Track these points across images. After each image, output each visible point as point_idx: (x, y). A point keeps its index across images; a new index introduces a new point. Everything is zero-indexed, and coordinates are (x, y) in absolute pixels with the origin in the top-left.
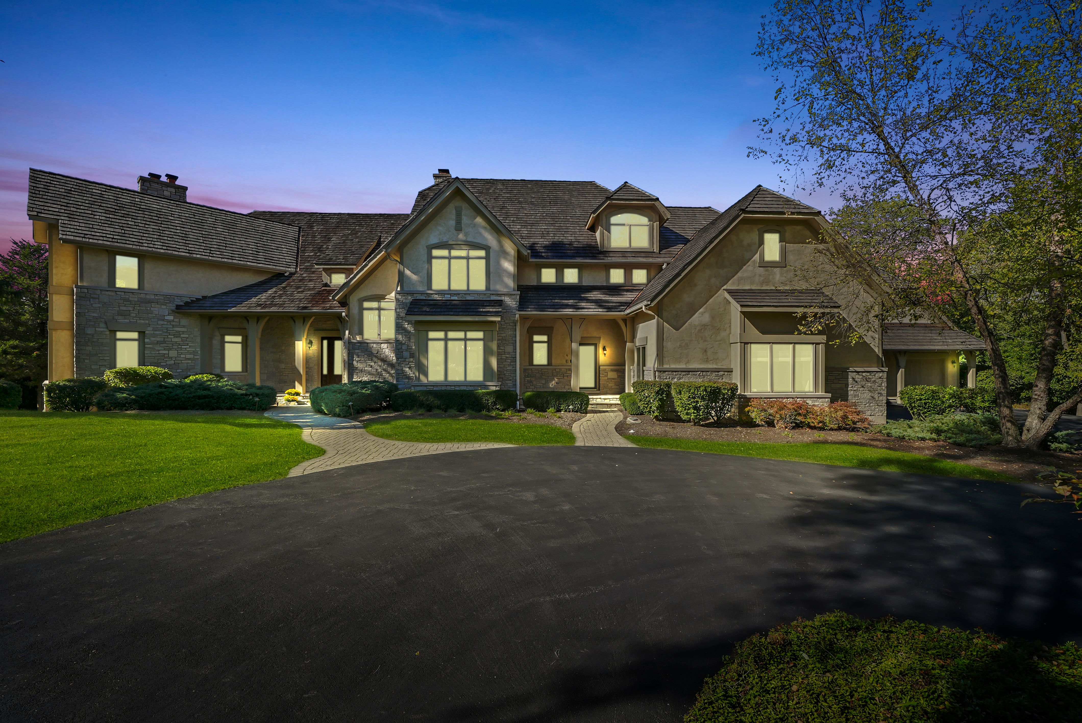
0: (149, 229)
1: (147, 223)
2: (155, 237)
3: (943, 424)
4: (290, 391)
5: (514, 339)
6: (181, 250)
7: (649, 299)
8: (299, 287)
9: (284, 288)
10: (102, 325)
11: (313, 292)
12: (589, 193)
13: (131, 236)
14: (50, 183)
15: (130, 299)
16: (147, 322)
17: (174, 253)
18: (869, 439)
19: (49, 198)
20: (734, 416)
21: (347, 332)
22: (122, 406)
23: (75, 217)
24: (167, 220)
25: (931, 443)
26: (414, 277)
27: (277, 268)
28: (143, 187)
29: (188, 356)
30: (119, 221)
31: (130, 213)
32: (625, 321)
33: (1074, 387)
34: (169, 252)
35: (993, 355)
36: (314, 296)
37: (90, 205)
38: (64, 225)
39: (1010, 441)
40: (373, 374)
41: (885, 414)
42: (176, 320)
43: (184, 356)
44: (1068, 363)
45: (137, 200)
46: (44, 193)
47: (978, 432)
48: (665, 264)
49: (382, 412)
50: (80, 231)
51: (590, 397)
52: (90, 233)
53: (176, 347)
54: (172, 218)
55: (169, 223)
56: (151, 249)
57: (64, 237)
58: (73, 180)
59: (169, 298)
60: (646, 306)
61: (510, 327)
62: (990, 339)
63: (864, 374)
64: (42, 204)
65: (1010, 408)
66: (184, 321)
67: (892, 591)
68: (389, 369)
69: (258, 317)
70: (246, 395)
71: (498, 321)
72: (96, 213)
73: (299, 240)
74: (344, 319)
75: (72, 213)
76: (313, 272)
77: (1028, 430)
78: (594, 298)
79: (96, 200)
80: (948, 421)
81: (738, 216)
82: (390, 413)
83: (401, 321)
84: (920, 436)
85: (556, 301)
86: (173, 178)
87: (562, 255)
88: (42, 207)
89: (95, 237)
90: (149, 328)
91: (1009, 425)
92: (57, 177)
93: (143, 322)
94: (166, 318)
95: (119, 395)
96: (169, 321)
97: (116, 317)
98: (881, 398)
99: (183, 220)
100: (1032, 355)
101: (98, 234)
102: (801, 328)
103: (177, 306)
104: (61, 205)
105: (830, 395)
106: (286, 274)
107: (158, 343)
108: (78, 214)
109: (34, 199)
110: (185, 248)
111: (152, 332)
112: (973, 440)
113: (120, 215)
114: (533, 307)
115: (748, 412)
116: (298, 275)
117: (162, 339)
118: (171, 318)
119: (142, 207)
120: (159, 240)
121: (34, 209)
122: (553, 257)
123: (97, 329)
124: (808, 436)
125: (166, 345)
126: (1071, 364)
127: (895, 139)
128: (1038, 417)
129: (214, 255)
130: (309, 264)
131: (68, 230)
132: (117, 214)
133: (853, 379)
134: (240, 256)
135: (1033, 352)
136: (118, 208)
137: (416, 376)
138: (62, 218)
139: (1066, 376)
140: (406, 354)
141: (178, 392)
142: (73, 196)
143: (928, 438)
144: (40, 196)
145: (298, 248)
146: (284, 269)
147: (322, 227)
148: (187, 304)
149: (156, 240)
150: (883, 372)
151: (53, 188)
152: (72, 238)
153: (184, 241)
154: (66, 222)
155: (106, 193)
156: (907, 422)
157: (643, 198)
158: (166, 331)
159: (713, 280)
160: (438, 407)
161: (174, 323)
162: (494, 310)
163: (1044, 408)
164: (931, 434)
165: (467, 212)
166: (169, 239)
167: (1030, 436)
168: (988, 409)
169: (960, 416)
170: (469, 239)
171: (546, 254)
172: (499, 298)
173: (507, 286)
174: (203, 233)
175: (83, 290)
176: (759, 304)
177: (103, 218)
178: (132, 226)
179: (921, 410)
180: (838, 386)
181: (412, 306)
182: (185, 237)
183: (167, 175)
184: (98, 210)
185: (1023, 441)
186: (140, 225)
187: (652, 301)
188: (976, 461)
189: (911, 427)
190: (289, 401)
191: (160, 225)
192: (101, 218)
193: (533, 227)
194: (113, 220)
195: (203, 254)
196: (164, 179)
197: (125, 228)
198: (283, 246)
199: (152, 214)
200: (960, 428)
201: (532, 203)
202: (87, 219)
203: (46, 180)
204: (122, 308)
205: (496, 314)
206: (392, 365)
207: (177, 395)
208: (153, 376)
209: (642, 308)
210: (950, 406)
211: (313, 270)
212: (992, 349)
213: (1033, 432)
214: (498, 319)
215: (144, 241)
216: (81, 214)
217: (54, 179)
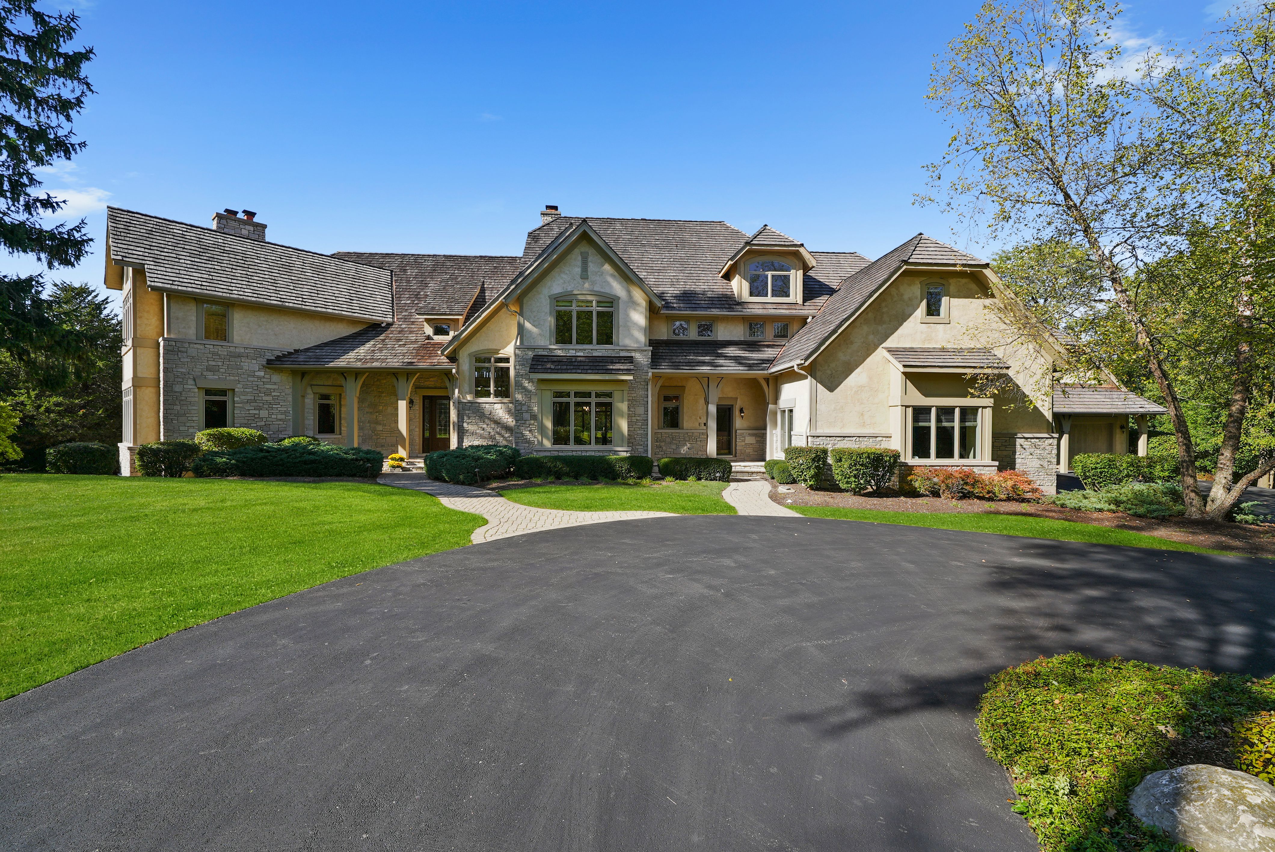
0: (237, 275)
1: (234, 267)
2: (244, 283)
3: (1121, 494)
4: (393, 456)
5: (645, 400)
6: (272, 298)
7: (803, 357)
8: (400, 340)
9: (383, 340)
10: (191, 382)
11: (416, 346)
12: (719, 235)
13: (220, 282)
14: (130, 223)
15: (219, 352)
16: (237, 378)
17: (266, 301)
18: (1043, 510)
19: (131, 240)
20: (893, 485)
21: (457, 391)
22: (221, 472)
23: (160, 261)
24: (254, 264)
25: (1109, 515)
26: (535, 330)
27: (374, 317)
28: (220, 225)
29: (279, 417)
30: (206, 266)
31: (215, 257)
32: (767, 380)
33: (1256, 456)
34: (261, 300)
35: (1176, 421)
36: (418, 349)
37: (173, 248)
38: (151, 271)
39: (1194, 512)
40: (485, 438)
41: (1055, 484)
42: (267, 376)
43: (275, 416)
44: (1249, 429)
45: (220, 241)
46: (125, 235)
47: (1160, 503)
48: (810, 318)
49: (510, 479)
50: (167, 278)
51: (732, 464)
52: (177, 279)
53: (267, 406)
54: (259, 261)
55: (256, 268)
56: (241, 297)
57: (153, 284)
58: (152, 219)
59: (259, 352)
60: (798, 365)
61: (641, 386)
62: (1174, 405)
63: (1033, 440)
64: (126, 247)
65: (1194, 477)
66: (276, 378)
67: (1108, 640)
68: (503, 432)
69: (356, 373)
70: (357, 460)
71: (630, 380)
72: (180, 257)
73: (392, 286)
74: (453, 376)
75: (156, 256)
76: (413, 323)
77: (1213, 501)
78: (732, 355)
79: (178, 242)
80: (1126, 492)
81: (899, 268)
82: (518, 481)
83: (521, 379)
84: (1097, 507)
85: (691, 357)
86: (250, 215)
87: (696, 306)
88: (126, 251)
89: (183, 284)
90: (239, 386)
91: (1193, 495)
92: (136, 215)
93: (232, 378)
94: (256, 374)
95: (219, 460)
96: (259, 378)
97: (205, 373)
98: (1051, 467)
99: (270, 264)
100: (1208, 419)
101: (186, 281)
102: (972, 391)
103: (268, 360)
104: (145, 248)
105: (997, 463)
106: (383, 325)
107: (248, 402)
108: (163, 258)
109: (117, 241)
110: (276, 295)
111: (242, 390)
112: (1155, 511)
113: (205, 258)
114: (666, 364)
115: (911, 481)
116: (397, 326)
117: (253, 398)
118: (262, 374)
119: (226, 249)
120: (248, 287)
121: (119, 253)
122: (686, 309)
123: (185, 386)
124: (977, 506)
125: (256, 404)
126: (1252, 430)
127: (1076, 190)
128: (1224, 487)
129: (307, 304)
130: (407, 314)
131: (155, 276)
132: (202, 257)
133: (1021, 445)
134: (333, 304)
135: (1210, 416)
136: (202, 250)
137: (538, 440)
138: (148, 262)
139: (1246, 444)
140: (526, 416)
141: (283, 456)
142: (155, 237)
143: (1106, 509)
144: (123, 238)
145: (392, 295)
146: (381, 318)
147: (416, 271)
148: (278, 358)
149: (245, 287)
150: (1054, 438)
151: (134, 229)
152: (160, 285)
153: (275, 288)
154: (152, 267)
155: (188, 234)
156: (1081, 492)
157: (786, 243)
158: (256, 388)
159: (871, 337)
160: (567, 475)
161: (265, 380)
162: (625, 367)
163: (1230, 477)
164: (1110, 504)
165: (594, 259)
166: (259, 285)
167: (1214, 507)
168: (1167, 479)
169: (1139, 487)
170: (596, 289)
171: (678, 305)
172: (629, 355)
173: (637, 341)
174: (293, 278)
175: (170, 343)
176: (923, 364)
177: (189, 262)
178: (219, 271)
179: (1096, 480)
180: (1005, 453)
181: (534, 363)
182: (275, 283)
183: (244, 212)
184: (182, 253)
185: (1207, 513)
186: (227, 269)
187: (806, 359)
188: (1160, 533)
189: (1086, 498)
190: (393, 467)
191: (247, 269)
192: (186, 262)
193: (661, 274)
194: (199, 264)
195: (296, 302)
196: (241, 215)
197: (212, 274)
198: (377, 293)
199: (237, 257)
200: (1141, 500)
201: (656, 246)
202: (173, 263)
203: (125, 220)
204: (210, 363)
205: (628, 372)
206: (507, 428)
207: (281, 460)
208: (248, 439)
209: (793, 367)
210: (1128, 476)
211: (412, 320)
212: (1176, 415)
213: (1218, 503)
214: (631, 378)
215: (234, 288)
216: (167, 258)
217: (134, 218)
